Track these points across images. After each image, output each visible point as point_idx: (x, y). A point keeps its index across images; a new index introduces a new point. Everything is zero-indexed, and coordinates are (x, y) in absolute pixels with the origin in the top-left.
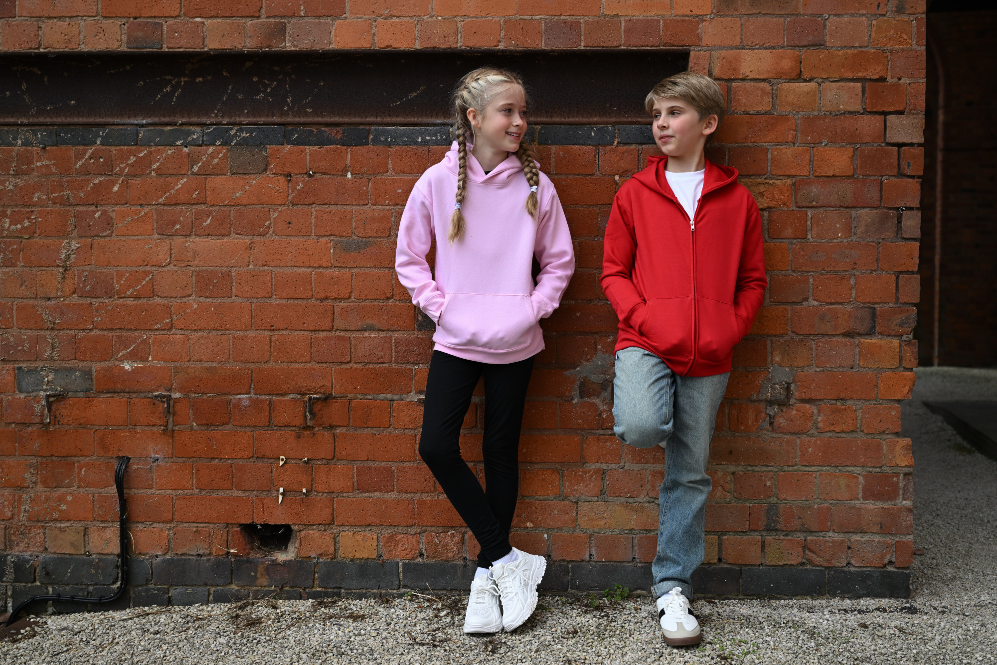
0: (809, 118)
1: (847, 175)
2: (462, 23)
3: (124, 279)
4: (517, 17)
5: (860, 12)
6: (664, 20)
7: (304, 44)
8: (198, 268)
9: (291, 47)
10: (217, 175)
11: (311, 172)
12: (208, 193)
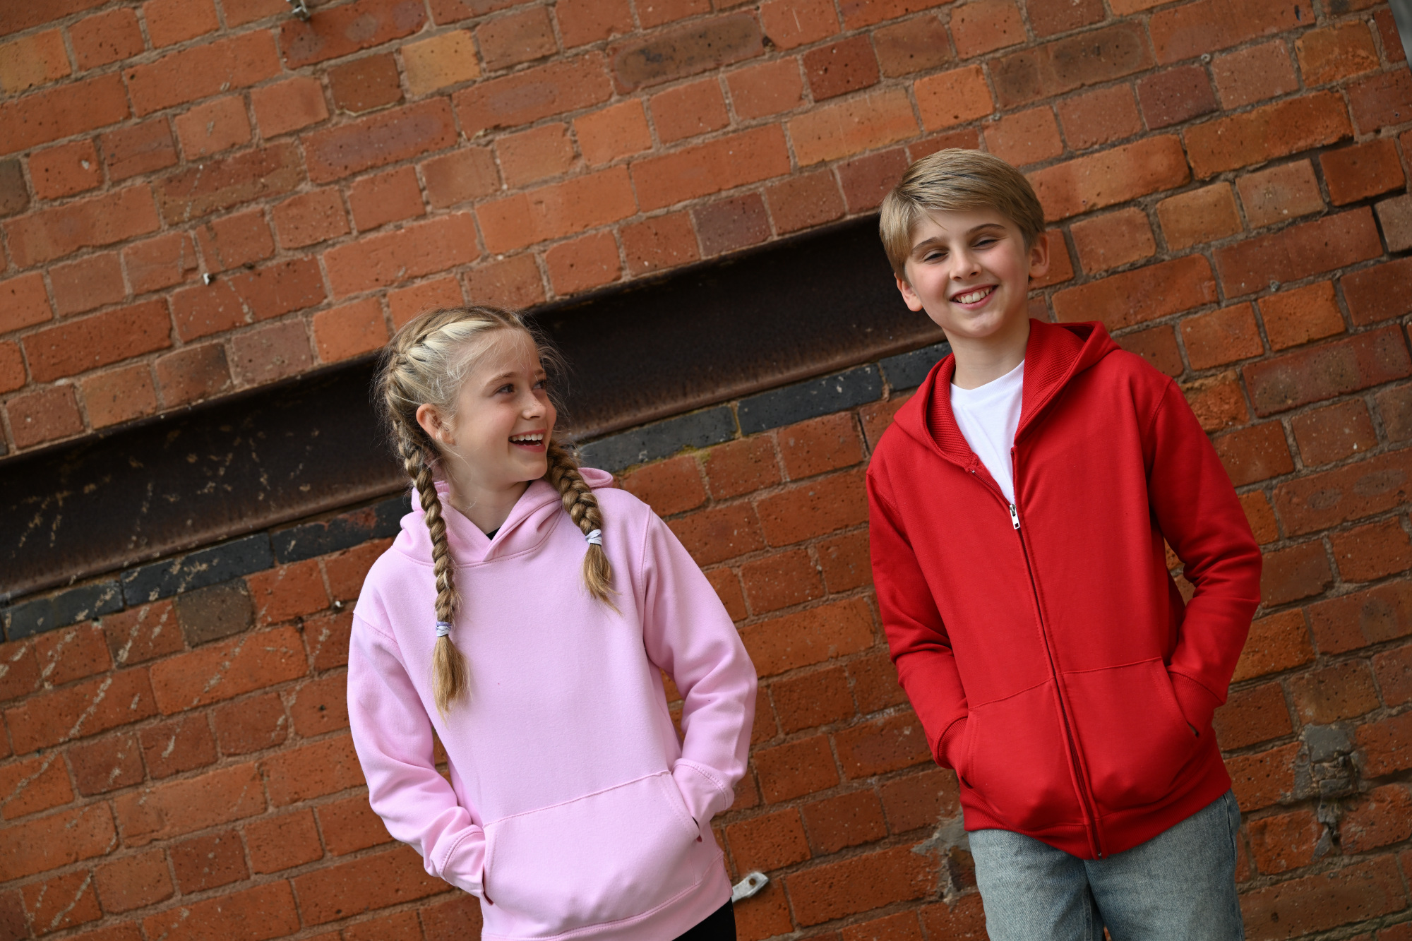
0: (1231, 248)
1: (1334, 332)
2: (544, 255)
3: (40, 899)
4: (641, 217)
5: (1267, 32)
6: (911, 148)
7: (267, 373)
8: (172, 840)
9: (242, 385)
10: (165, 655)
11: (338, 604)
12: (158, 694)
